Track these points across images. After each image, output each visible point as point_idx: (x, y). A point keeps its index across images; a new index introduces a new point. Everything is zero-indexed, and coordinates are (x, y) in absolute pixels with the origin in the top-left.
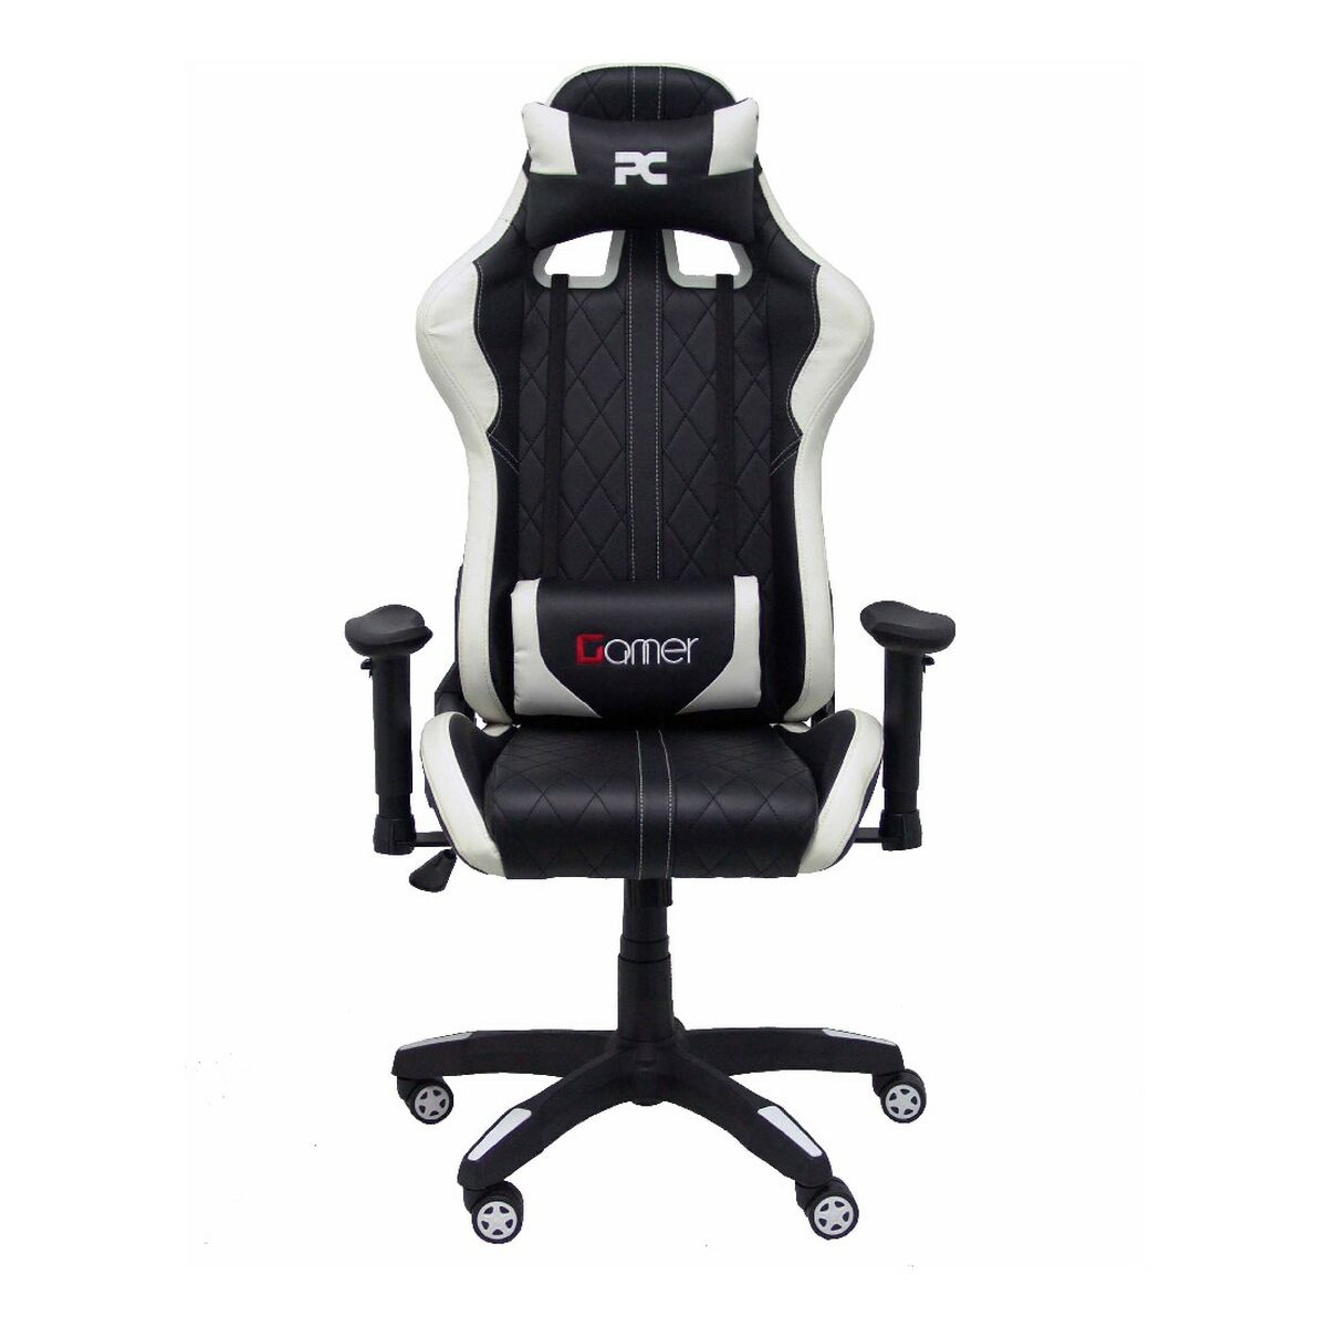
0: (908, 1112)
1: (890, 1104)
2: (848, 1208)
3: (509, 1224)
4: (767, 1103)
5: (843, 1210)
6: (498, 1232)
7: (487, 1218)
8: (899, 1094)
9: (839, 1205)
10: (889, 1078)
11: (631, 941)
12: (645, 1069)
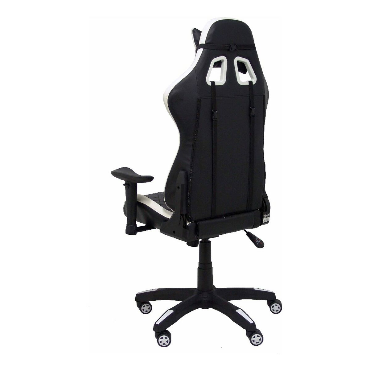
0: (277, 311)
1: (272, 309)
2: (260, 337)
3: (167, 342)
4: (238, 308)
5: (259, 338)
6: (164, 344)
7: (161, 340)
8: (275, 306)
9: (258, 336)
10: (272, 302)
11: (201, 264)
12: (204, 299)
